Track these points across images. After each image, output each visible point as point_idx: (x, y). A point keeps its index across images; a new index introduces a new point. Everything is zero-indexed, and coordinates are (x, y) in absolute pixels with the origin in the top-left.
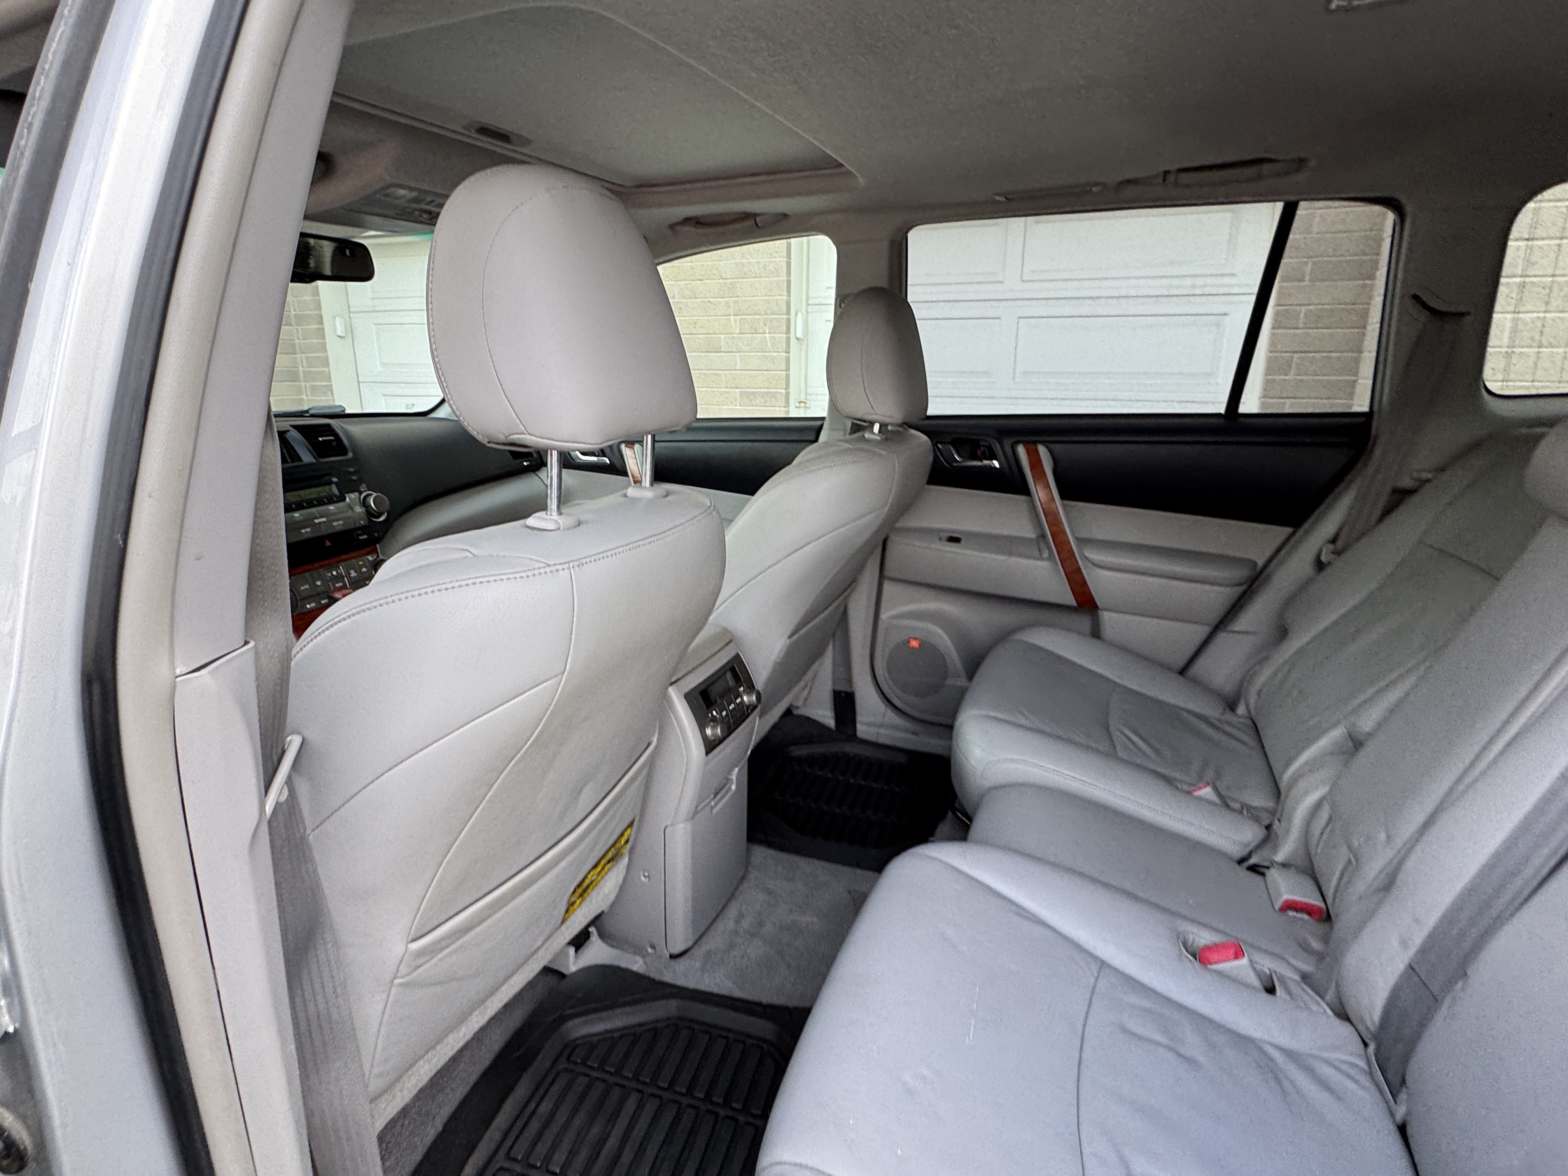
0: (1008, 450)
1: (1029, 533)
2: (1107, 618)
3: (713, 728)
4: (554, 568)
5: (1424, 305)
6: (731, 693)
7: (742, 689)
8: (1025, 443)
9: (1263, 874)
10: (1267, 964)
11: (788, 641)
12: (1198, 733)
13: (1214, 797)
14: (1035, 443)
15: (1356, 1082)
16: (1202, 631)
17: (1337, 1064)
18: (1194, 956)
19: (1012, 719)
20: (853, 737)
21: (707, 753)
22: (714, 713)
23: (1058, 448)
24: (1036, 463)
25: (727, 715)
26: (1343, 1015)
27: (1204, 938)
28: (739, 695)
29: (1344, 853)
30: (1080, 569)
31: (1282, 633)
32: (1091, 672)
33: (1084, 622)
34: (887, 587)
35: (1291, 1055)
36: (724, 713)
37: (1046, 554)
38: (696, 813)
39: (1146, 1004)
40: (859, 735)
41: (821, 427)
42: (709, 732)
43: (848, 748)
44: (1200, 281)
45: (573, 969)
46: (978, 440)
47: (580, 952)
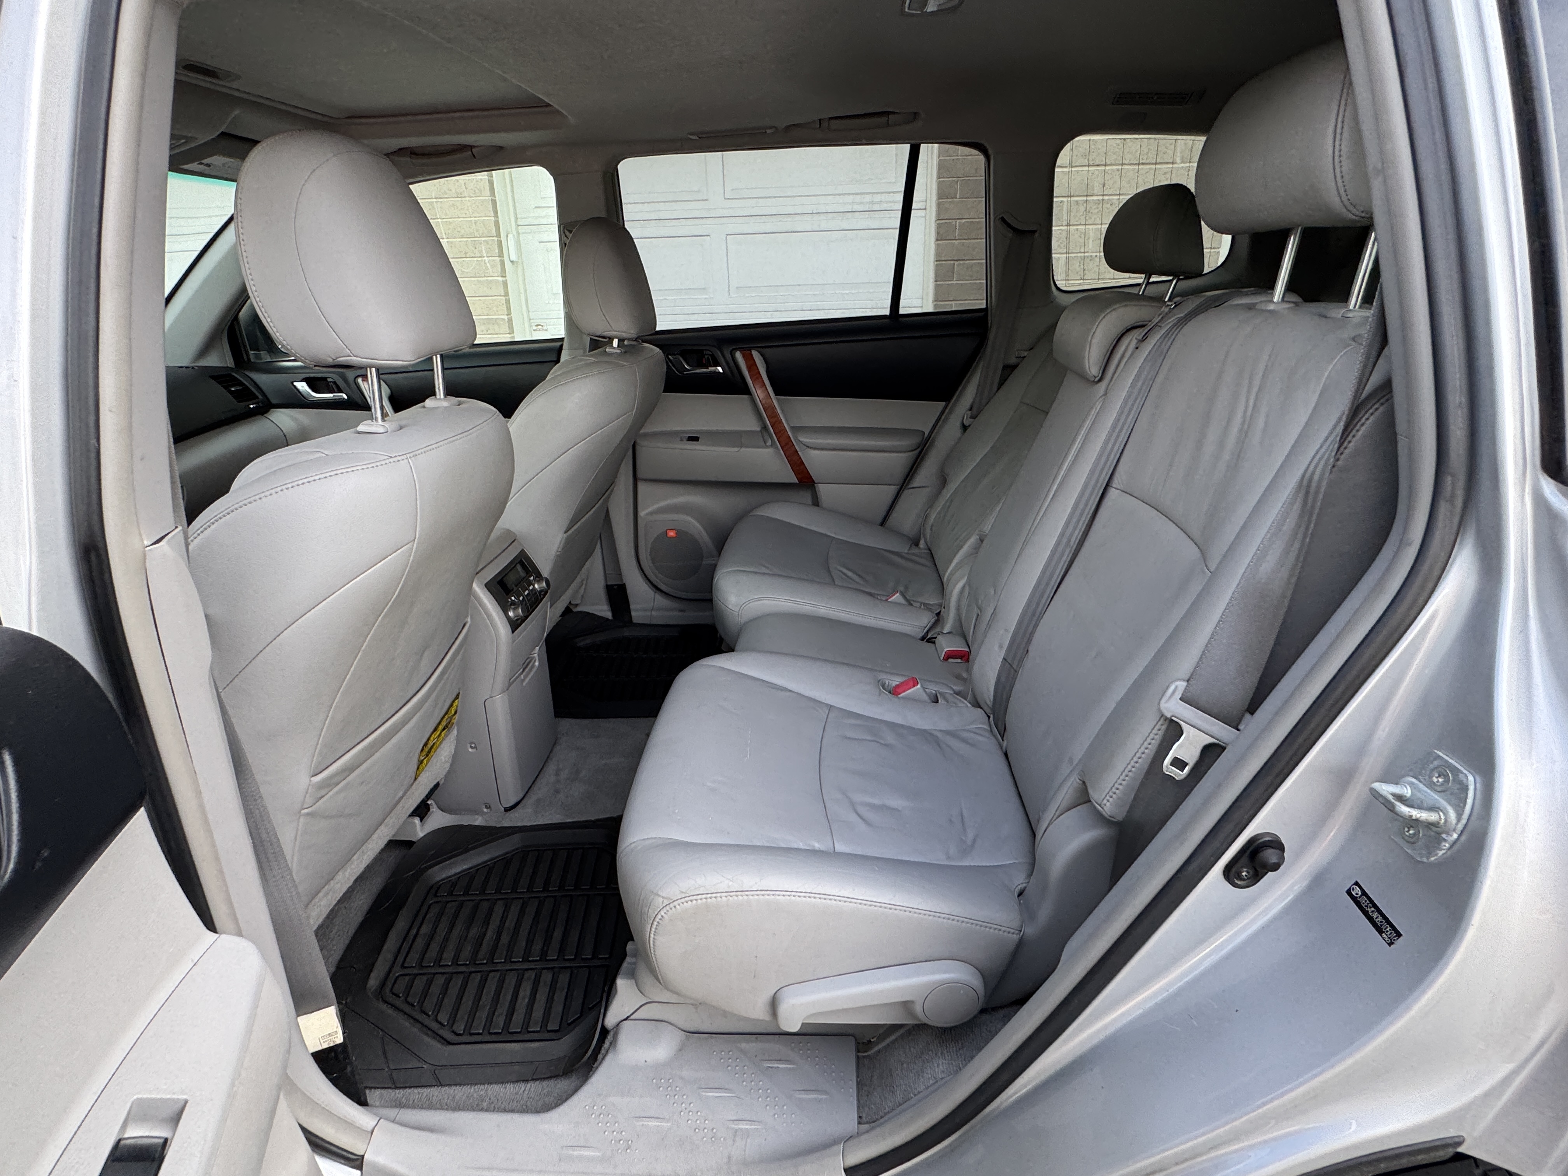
0: (728, 356)
1: (753, 425)
2: (822, 489)
3: (514, 609)
4: (395, 459)
5: (1009, 225)
6: (524, 582)
7: (532, 578)
8: (742, 350)
9: (934, 643)
10: (933, 688)
11: (565, 535)
12: (893, 564)
13: (902, 601)
14: (750, 349)
15: (981, 735)
16: (893, 489)
17: (973, 730)
18: (890, 692)
19: (756, 570)
20: (629, 622)
21: (513, 632)
22: (513, 598)
23: (767, 351)
24: (752, 366)
25: (524, 598)
26: (977, 705)
27: (895, 681)
28: (530, 584)
29: (976, 611)
30: (797, 451)
31: (943, 481)
32: (814, 531)
33: (807, 496)
34: (641, 487)
36: (521, 598)
37: (769, 443)
38: (510, 684)
39: (858, 722)
40: (635, 620)
41: (561, 347)
42: (511, 614)
43: (627, 633)
44: (877, 198)
45: (421, 835)
46: (704, 350)
47: (424, 822)
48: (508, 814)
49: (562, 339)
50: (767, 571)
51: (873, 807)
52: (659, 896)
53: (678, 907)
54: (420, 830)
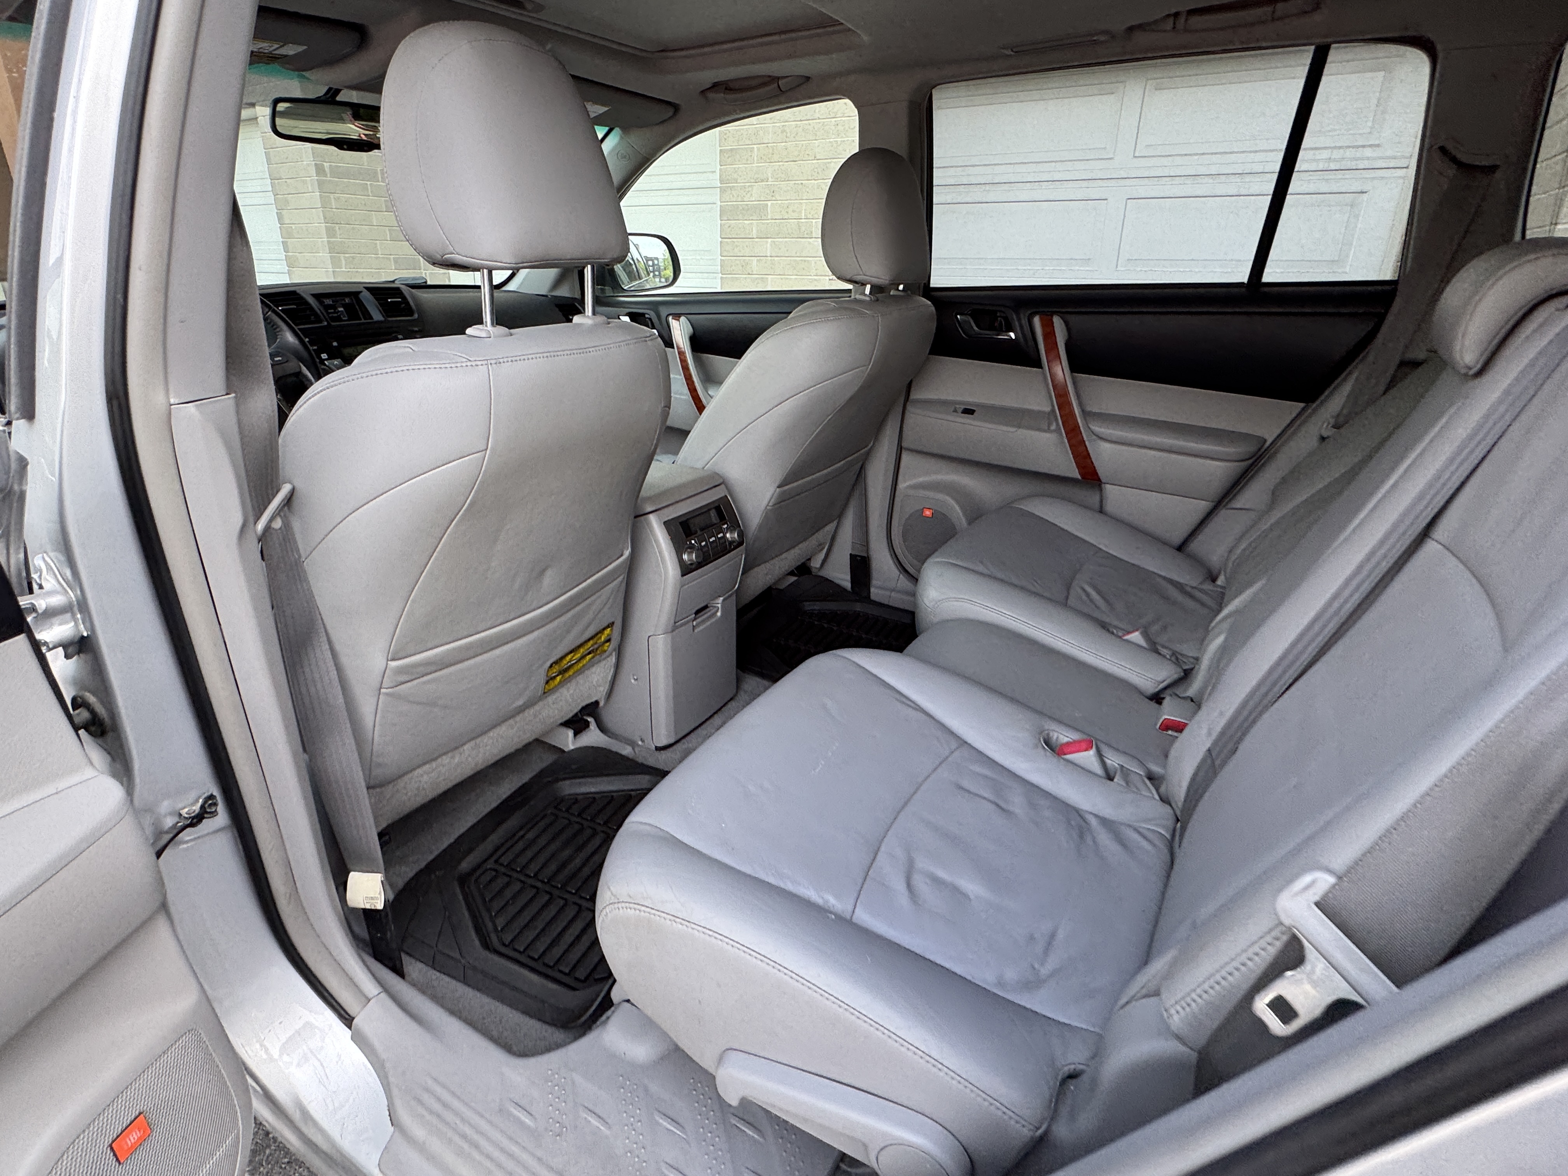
0: (1025, 322)
2: (1110, 490)
3: (691, 553)
4: (474, 364)
5: (1454, 160)
6: (713, 528)
7: (725, 526)
8: (1042, 315)
9: (1160, 704)
10: (1115, 760)
11: (779, 490)
13: (1142, 642)
14: (1052, 314)
18: (1051, 749)
19: (971, 566)
20: (866, 597)
21: (683, 575)
22: (693, 542)
23: (1072, 319)
24: (1050, 335)
25: (706, 545)
26: (1165, 800)
27: (1068, 737)
28: (721, 531)
30: (1084, 442)
32: (1077, 537)
33: (1089, 497)
34: (906, 458)
35: (1104, 822)
37: (1053, 427)
38: (676, 627)
39: (987, 773)
40: (873, 597)
42: (685, 557)
45: (572, 747)
46: (996, 312)
47: (578, 736)
48: (657, 753)
50: (986, 571)
51: (935, 881)
54: (569, 741)
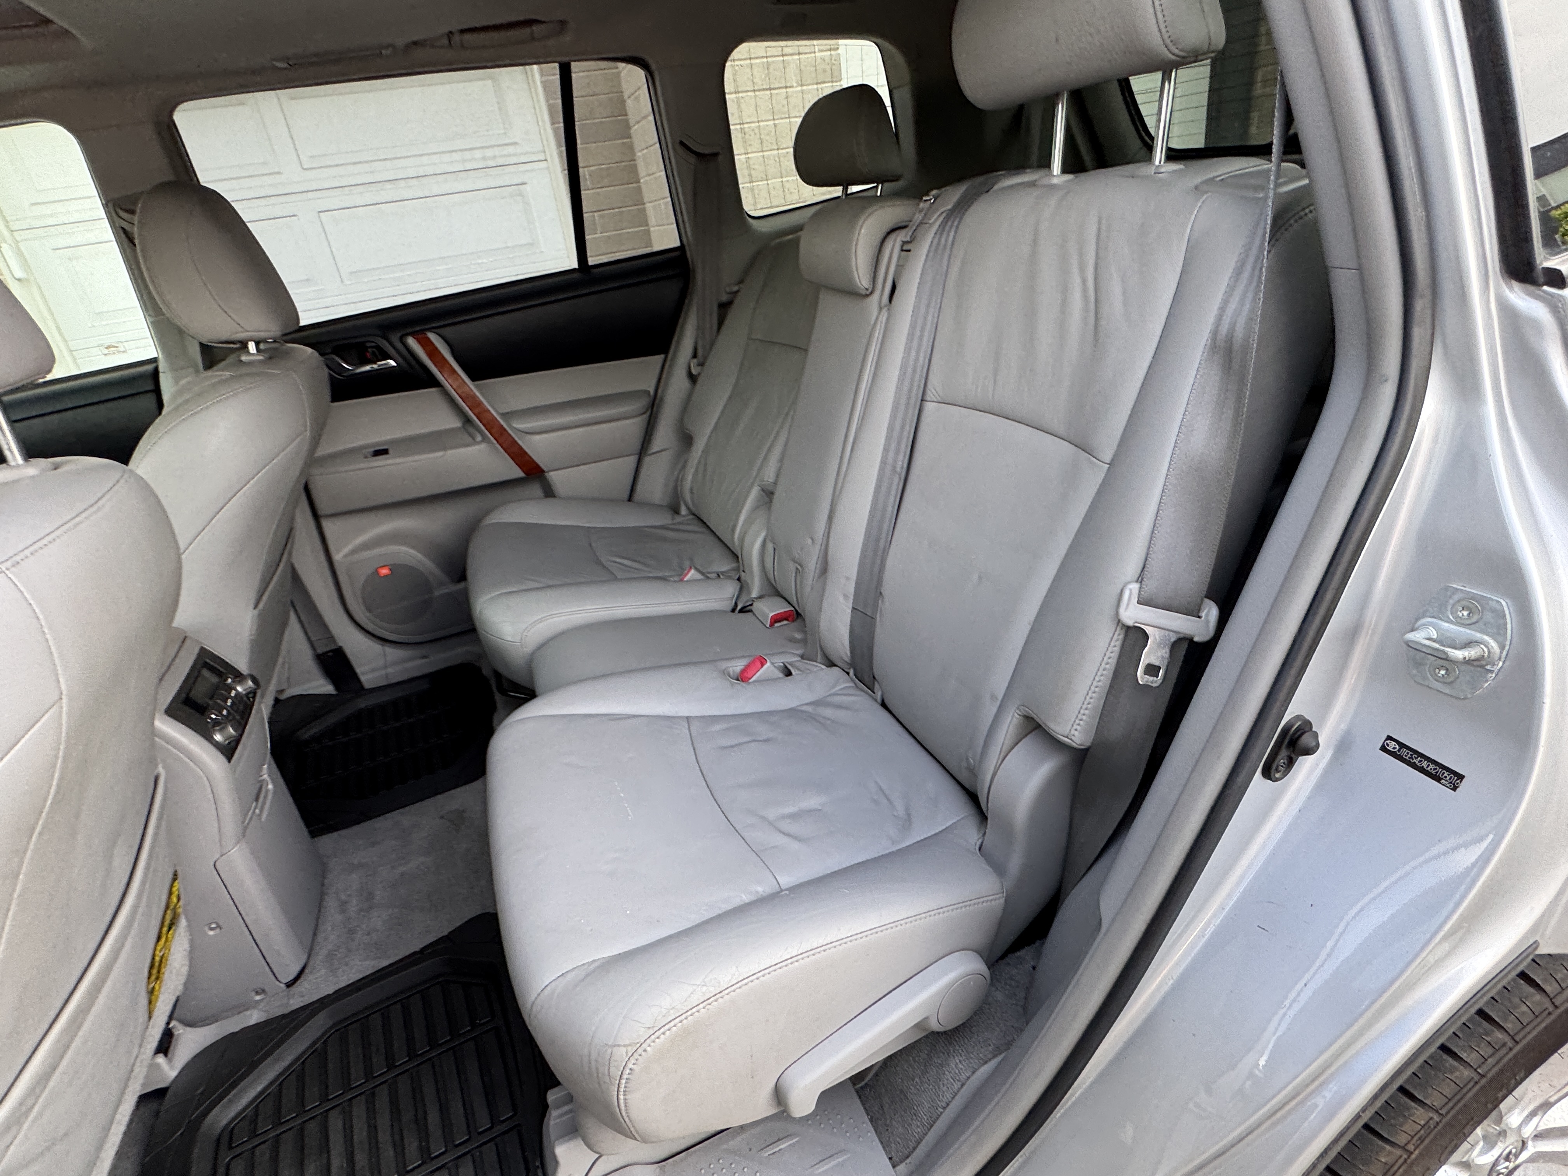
0: (399, 345)
1: (453, 422)
2: (554, 477)
3: (221, 731)
5: (690, 150)
6: (220, 690)
7: (230, 680)
8: (413, 334)
9: (751, 611)
10: (779, 660)
11: (256, 612)
12: (665, 539)
13: (699, 576)
14: (423, 331)
15: (852, 695)
16: (632, 460)
17: (840, 692)
18: (738, 680)
19: (524, 587)
20: (361, 691)
21: (228, 761)
22: (213, 716)
23: (447, 331)
24: (433, 353)
25: (228, 711)
26: (831, 664)
27: (737, 666)
28: (230, 688)
29: (792, 566)
30: (516, 442)
31: (688, 440)
32: (564, 526)
33: (536, 489)
34: (328, 526)
36: (225, 712)
37: (479, 438)
38: (245, 829)
39: (725, 726)
40: (367, 685)
41: (156, 373)
42: (218, 737)
43: (362, 703)
44: (489, 153)
45: (173, 1074)
46: (364, 343)
47: (170, 1055)
48: (294, 990)
49: (155, 360)
50: (536, 585)
51: (793, 817)
52: (619, 1046)
53: (649, 1049)
54: (169, 1069)
